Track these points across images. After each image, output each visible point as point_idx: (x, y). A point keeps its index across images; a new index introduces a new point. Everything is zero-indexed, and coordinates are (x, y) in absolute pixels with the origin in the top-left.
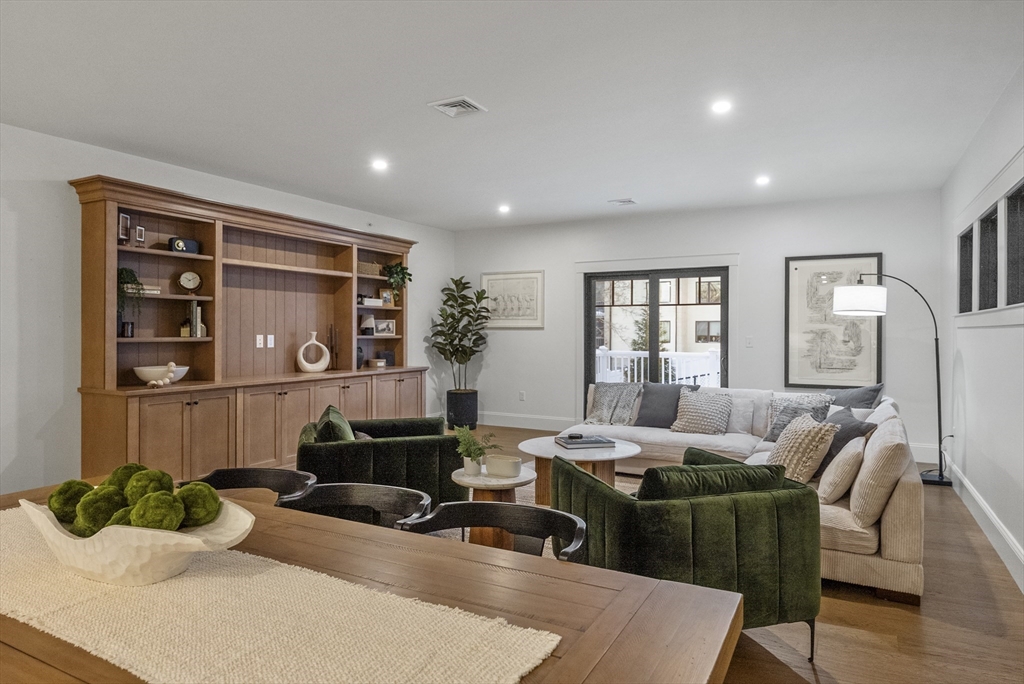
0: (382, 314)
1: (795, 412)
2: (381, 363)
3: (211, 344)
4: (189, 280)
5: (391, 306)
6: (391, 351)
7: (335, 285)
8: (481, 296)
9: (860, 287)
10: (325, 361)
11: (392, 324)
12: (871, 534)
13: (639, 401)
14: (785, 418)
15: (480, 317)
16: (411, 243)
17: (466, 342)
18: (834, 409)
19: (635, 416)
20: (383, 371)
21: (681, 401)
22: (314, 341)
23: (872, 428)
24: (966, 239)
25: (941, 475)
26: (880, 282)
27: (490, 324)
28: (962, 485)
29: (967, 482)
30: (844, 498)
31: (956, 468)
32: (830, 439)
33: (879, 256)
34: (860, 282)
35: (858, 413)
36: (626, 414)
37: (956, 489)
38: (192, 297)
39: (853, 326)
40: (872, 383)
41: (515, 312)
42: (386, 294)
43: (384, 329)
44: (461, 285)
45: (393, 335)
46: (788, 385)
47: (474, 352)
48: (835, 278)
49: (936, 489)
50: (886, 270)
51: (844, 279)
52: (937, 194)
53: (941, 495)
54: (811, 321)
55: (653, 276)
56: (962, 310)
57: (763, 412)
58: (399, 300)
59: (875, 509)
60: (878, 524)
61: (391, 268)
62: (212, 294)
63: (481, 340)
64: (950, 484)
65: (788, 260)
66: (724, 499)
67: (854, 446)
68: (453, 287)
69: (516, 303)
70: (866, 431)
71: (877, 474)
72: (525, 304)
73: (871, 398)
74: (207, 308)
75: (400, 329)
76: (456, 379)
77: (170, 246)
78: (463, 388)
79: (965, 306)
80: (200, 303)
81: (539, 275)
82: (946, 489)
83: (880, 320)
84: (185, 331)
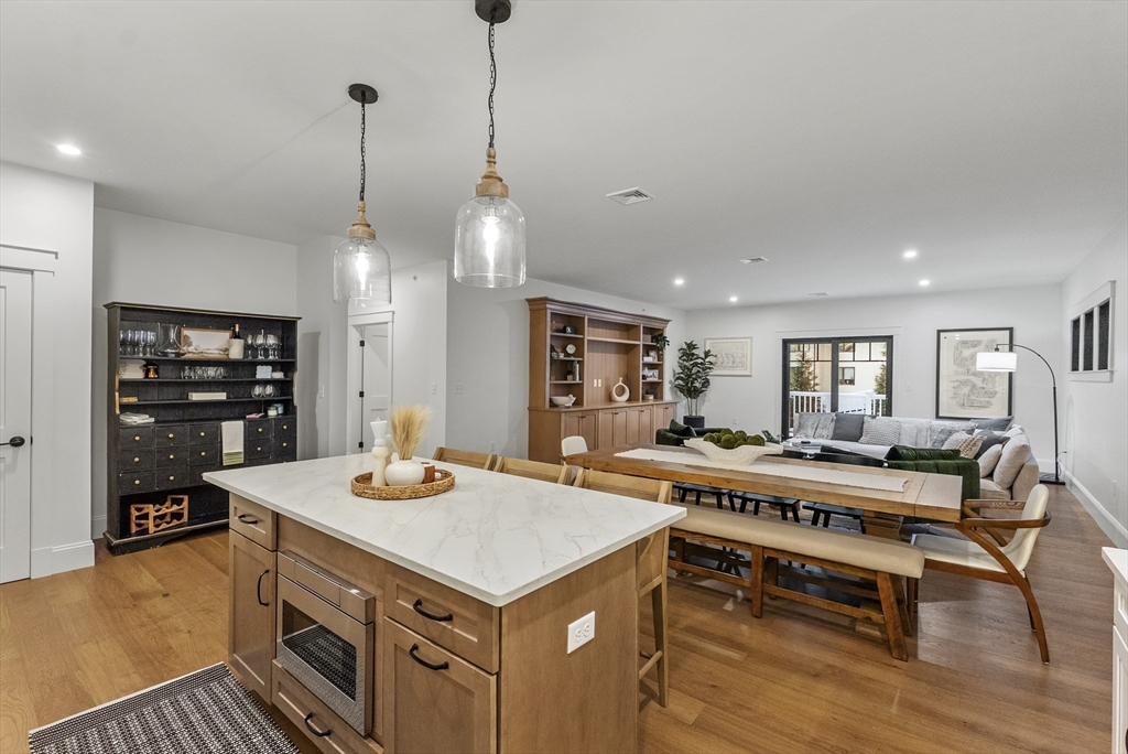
0: (651, 366)
1: (950, 433)
2: (651, 397)
3: (582, 384)
4: (571, 349)
5: (656, 361)
6: (654, 389)
7: (627, 350)
8: (707, 354)
9: (997, 353)
10: (626, 396)
11: (656, 372)
12: (1007, 493)
13: (833, 424)
14: (943, 437)
15: (706, 368)
16: (668, 321)
17: (697, 384)
18: (977, 431)
19: (831, 434)
20: (651, 402)
21: (865, 426)
22: (620, 383)
23: (1008, 439)
24: (1076, 323)
25: (1057, 478)
26: (1011, 350)
27: (714, 372)
28: (1072, 484)
29: (1075, 481)
30: (990, 476)
31: (1068, 474)
32: (980, 444)
33: (1011, 330)
34: (997, 350)
35: (997, 433)
36: (825, 433)
37: (1068, 487)
38: (572, 358)
39: (988, 377)
40: (1005, 415)
41: (730, 364)
42: (653, 354)
43: (652, 376)
44: (691, 346)
45: (656, 380)
46: (938, 417)
47: (701, 392)
48: (975, 344)
49: (1054, 486)
50: (1016, 341)
51: (983, 345)
52: (1058, 287)
53: (1057, 489)
54: (957, 373)
55: (836, 343)
56: (1073, 370)
57: (924, 433)
58: (660, 357)
59: (1010, 480)
60: (1011, 488)
61: (657, 338)
62: (583, 357)
63: (706, 383)
64: (1064, 484)
65: (939, 332)
66: (932, 462)
67: (996, 448)
68: (685, 347)
69: (731, 359)
70: (1003, 441)
71: (1011, 461)
72: (738, 360)
73: (1005, 424)
74: (581, 363)
75: (661, 376)
76: (690, 409)
77: (564, 331)
78: (694, 414)
79: (1075, 368)
80: (579, 362)
81: (748, 340)
82: (1061, 487)
83: (1011, 374)
84: (570, 377)
